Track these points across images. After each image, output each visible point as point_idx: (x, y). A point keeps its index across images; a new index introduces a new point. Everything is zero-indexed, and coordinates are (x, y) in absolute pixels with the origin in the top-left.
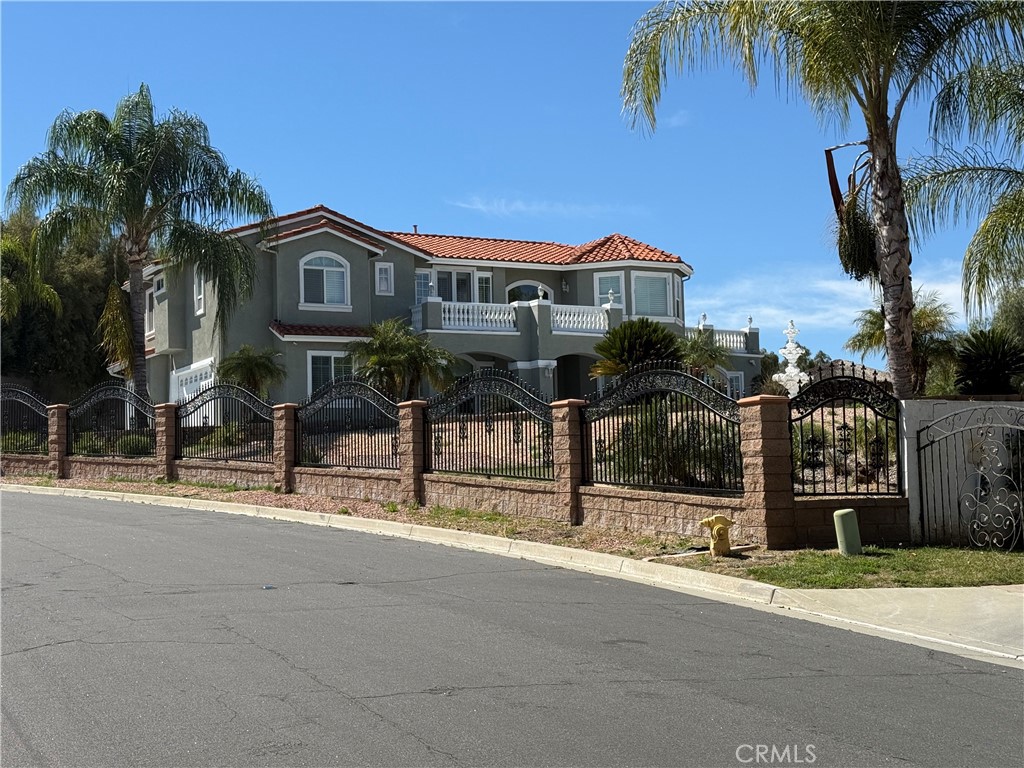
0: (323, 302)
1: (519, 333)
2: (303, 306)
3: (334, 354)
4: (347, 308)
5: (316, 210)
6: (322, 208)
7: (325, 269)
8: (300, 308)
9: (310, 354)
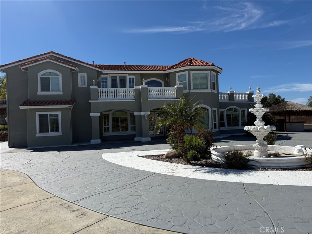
0: (49, 91)
1: (135, 100)
2: (40, 93)
3: (49, 113)
4: (61, 93)
5: (49, 53)
6: (52, 52)
7: (50, 77)
8: (38, 94)
9: (38, 114)
